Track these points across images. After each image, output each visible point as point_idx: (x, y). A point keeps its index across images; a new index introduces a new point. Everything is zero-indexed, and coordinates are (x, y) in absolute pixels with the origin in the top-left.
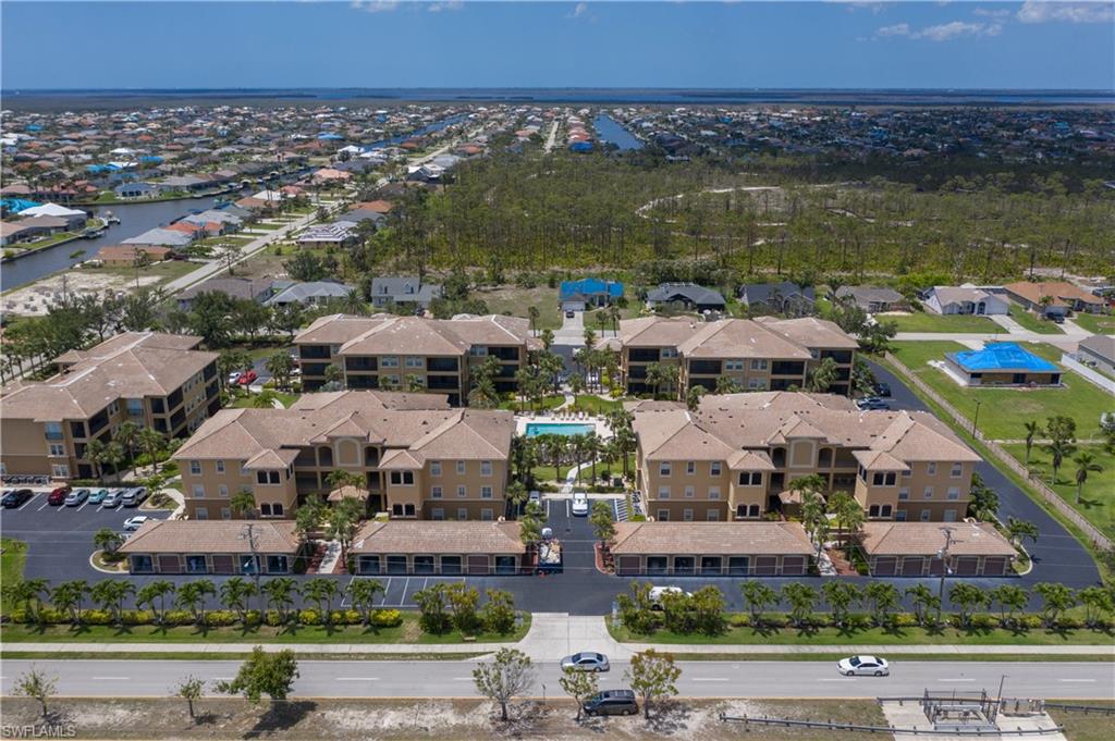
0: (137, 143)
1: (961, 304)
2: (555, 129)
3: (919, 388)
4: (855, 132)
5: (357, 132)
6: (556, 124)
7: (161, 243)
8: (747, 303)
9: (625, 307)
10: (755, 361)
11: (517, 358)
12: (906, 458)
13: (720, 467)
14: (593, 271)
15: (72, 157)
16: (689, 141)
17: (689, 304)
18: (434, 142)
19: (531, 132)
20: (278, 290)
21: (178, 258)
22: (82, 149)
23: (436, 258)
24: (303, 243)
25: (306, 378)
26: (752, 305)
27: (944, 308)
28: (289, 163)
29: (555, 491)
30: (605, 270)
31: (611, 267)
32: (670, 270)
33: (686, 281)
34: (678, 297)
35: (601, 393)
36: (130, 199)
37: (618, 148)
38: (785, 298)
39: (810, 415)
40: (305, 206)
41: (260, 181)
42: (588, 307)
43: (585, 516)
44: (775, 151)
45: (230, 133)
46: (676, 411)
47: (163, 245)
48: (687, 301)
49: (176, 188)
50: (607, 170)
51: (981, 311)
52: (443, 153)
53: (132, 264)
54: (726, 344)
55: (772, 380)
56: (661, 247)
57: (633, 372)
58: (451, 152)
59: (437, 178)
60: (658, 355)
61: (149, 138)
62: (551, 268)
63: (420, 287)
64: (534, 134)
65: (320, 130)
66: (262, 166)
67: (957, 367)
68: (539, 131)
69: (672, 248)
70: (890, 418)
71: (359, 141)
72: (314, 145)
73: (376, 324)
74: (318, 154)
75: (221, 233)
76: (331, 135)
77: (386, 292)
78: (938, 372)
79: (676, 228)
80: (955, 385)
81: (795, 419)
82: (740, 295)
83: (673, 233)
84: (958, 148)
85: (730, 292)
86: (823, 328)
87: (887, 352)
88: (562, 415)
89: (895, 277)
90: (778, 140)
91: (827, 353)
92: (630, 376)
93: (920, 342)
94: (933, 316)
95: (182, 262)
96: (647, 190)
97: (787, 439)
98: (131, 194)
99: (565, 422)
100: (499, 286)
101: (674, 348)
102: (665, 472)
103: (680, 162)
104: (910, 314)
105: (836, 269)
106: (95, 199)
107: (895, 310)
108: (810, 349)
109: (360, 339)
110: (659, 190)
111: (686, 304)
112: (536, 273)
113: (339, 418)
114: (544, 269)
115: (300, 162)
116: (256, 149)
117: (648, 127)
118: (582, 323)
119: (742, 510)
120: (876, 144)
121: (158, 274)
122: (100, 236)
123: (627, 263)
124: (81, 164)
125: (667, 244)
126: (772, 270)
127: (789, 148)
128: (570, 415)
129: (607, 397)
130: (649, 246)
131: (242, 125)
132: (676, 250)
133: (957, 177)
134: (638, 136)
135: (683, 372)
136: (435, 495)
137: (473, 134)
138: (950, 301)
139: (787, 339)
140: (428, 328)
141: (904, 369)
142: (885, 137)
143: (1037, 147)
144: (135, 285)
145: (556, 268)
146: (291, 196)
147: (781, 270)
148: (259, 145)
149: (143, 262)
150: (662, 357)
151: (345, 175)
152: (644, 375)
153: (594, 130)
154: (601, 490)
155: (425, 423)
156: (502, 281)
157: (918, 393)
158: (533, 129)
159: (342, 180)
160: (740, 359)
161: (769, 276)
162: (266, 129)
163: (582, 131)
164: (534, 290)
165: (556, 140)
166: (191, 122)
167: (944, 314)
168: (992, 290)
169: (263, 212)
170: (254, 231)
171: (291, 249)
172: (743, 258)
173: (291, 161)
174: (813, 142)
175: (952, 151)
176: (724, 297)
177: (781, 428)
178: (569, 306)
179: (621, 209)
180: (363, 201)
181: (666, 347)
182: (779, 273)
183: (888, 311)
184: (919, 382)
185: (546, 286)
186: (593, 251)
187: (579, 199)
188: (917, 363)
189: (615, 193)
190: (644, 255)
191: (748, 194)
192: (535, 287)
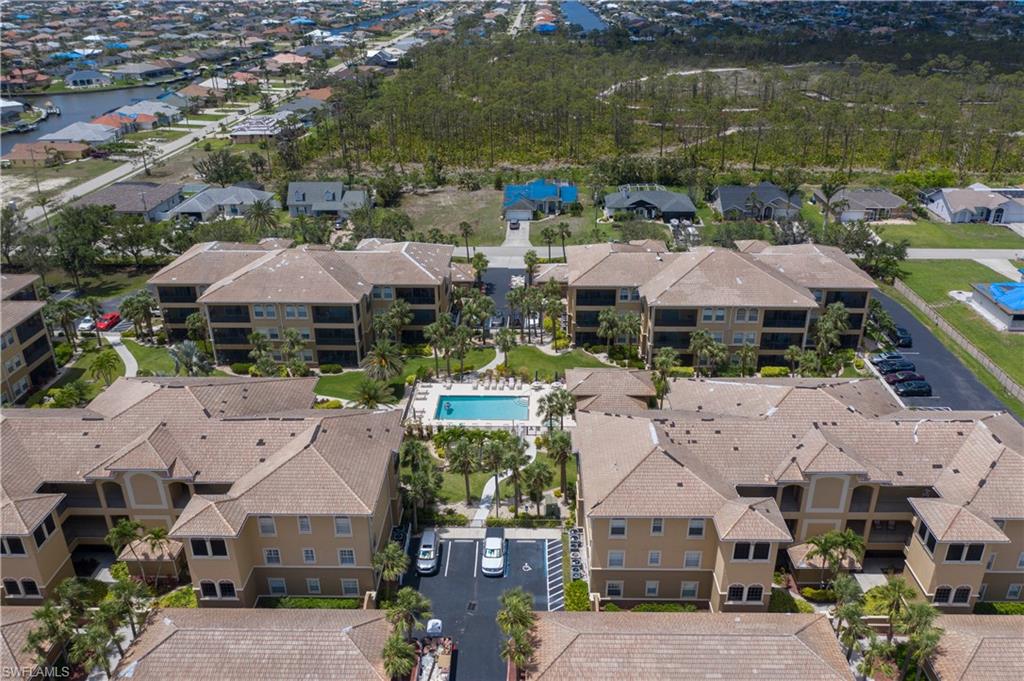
0: (113, 30)
1: (975, 212)
2: (522, 11)
3: (945, 334)
4: (817, 11)
5: (329, 16)
6: (524, 6)
7: (79, 139)
8: (720, 210)
9: (579, 215)
10: (741, 310)
11: (433, 302)
12: (998, 516)
13: (703, 525)
14: (546, 167)
15: (39, 45)
16: (654, 22)
17: (653, 212)
18: (402, 25)
19: (498, 13)
20: (190, 194)
21: (97, 156)
22: (56, 37)
23: (376, 154)
24: (235, 137)
25: (170, 326)
26: (726, 213)
27: (953, 215)
28: (253, 48)
29: (463, 523)
30: (561, 166)
31: (566, 162)
32: (631, 169)
33: (650, 181)
34: (641, 204)
35: (542, 343)
36: (81, 88)
37: (582, 29)
38: (766, 205)
39: (838, 429)
40: (254, 94)
41: (219, 67)
42: (536, 216)
43: (501, 576)
44: (740, 31)
45: (205, 19)
46: (637, 420)
47: (82, 142)
48: (650, 208)
49: (128, 76)
50: (570, 52)
51: (998, 218)
52: (409, 36)
53: (43, 164)
54: (704, 287)
55: (763, 334)
56: (623, 138)
57: (581, 318)
58: (415, 35)
59: (396, 62)
60: (614, 297)
61: (125, 25)
62: (501, 164)
63: (343, 193)
64: (500, 16)
65: (294, 15)
66: (223, 51)
67: (995, 306)
68: (507, 14)
69: (634, 138)
70: (960, 434)
71: (329, 26)
72: (281, 30)
73: (255, 257)
74: (285, 39)
75: (155, 125)
76: (303, 20)
77: (304, 199)
78: (964, 309)
79: (641, 114)
80: (991, 328)
81: (814, 439)
82: (711, 198)
83: (635, 121)
84: (925, 26)
85: (700, 195)
86: (829, 261)
87: (897, 280)
88: (487, 382)
89: (885, 173)
90: (741, 19)
91: (833, 295)
92: (579, 323)
93: (931, 261)
94: (939, 225)
95: (100, 160)
96: (609, 73)
97: (806, 475)
98: (82, 82)
99: (491, 393)
100: (439, 188)
101: (634, 290)
102: (618, 531)
103: (644, 42)
104: (914, 223)
105: (818, 164)
106: (45, 89)
107: (895, 217)
108: (812, 290)
109: (227, 281)
110: (622, 74)
111: (650, 213)
112: (483, 170)
113: (137, 435)
114: (492, 166)
115: (264, 46)
116: (224, 35)
117: (613, 9)
118: (527, 237)
119: (735, 593)
120: (839, 23)
121: (69, 176)
122: (32, 130)
123: (585, 158)
124: (49, 52)
125: (629, 134)
126: (745, 165)
127: (754, 27)
128: (498, 381)
129: (548, 350)
130: (609, 136)
131: (221, 11)
132: (639, 141)
133: (940, 56)
134: (603, 17)
135: (646, 322)
136: (270, 560)
137: (442, 17)
138: (961, 208)
139: (784, 277)
140: (316, 264)
141: (922, 306)
142: (849, 15)
143: (1005, 23)
144: (36, 189)
145: (506, 164)
146: (240, 83)
147: (756, 165)
148: (229, 31)
149: (56, 162)
150: (618, 300)
151: (303, 60)
152: (597, 323)
153: (559, 12)
154: (527, 522)
155: (261, 443)
156: (442, 182)
157: (946, 342)
158: (501, 11)
159: (300, 66)
160: (721, 308)
161: (743, 174)
162: (242, 15)
163: (548, 13)
164: (479, 192)
165: (522, 22)
166: (173, 9)
167: (953, 223)
168: (1011, 193)
169: (207, 102)
170: (191, 122)
171: (222, 143)
172: (713, 150)
173: (255, 47)
174: (776, 20)
175: (919, 28)
176: (693, 200)
177: (794, 453)
178: (514, 215)
179: (580, 96)
180: (311, 88)
181: (625, 288)
182: (754, 169)
183: (886, 218)
184: (945, 326)
185: (492, 187)
186: (548, 143)
187: (535, 84)
188: (934, 295)
189: (575, 78)
190: (605, 150)
191: (716, 77)
192: (480, 188)
